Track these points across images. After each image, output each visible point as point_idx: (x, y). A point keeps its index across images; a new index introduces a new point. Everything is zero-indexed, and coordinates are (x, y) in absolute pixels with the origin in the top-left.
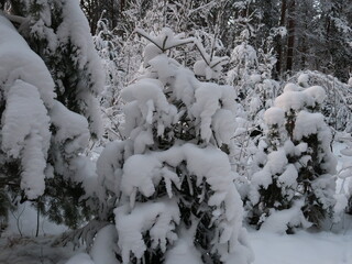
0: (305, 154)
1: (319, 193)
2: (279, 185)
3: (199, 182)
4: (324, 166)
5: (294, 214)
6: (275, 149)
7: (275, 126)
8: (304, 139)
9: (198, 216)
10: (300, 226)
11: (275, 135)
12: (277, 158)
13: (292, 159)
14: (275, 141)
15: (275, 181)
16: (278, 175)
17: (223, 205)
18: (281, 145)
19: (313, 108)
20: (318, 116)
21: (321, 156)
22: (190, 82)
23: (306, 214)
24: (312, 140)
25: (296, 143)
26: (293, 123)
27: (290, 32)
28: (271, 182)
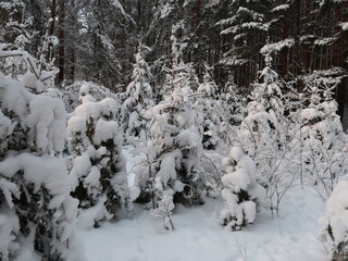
0: (104, 156)
1: (117, 188)
2: (85, 186)
3: (37, 189)
4: (118, 165)
5: (99, 210)
6: (79, 154)
7: (78, 133)
8: (103, 144)
9: (36, 222)
10: (104, 219)
11: (78, 141)
12: (81, 162)
13: (94, 162)
14: (79, 147)
15: (81, 183)
16: (84, 177)
17: (62, 207)
18: (85, 150)
19: (108, 117)
20: (113, 123)
21: (115, 157)
22: (22, 93)
23: (108, 208)
24: (110, 144)
25: (97, 147)
26: (93, 130)
27: (61, 42)
28: (78, 184)
